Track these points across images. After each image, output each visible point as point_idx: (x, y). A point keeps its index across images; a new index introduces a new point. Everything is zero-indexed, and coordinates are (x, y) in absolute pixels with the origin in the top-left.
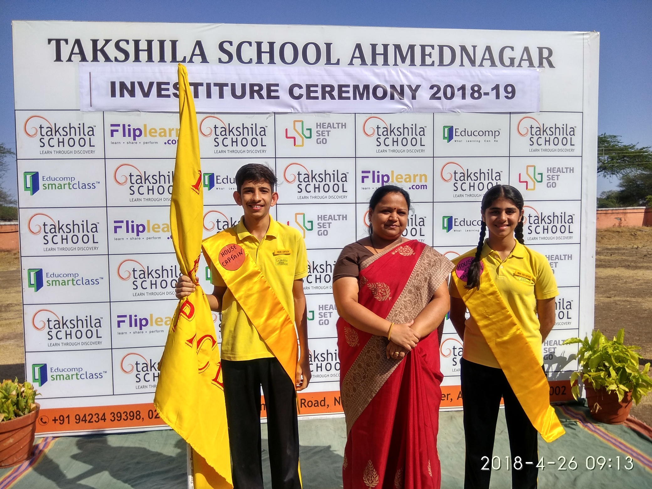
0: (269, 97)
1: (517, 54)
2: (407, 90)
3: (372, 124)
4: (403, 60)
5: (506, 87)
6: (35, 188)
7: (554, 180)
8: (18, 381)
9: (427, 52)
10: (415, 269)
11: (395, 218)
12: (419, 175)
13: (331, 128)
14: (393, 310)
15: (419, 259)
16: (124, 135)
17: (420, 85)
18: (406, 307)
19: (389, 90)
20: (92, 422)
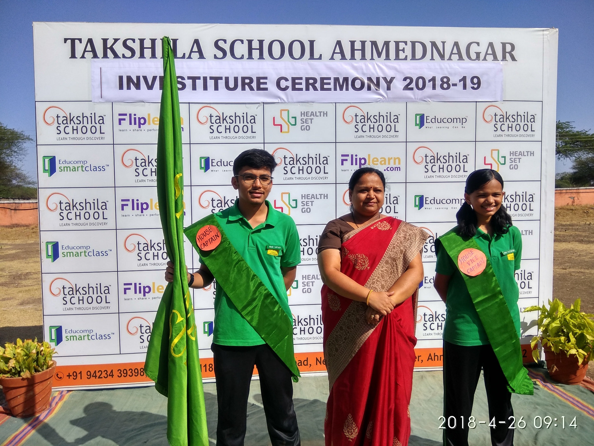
0: (259, 89)
1: (483, 49)
2: (382, 82)
3: (351, 112)
4: (379, 55)
5: (472, 79)
6: (52, 170)
7: (516, 162)
8: (37, 340)
9: (401, 48)
10: (391, 242)
11: (372, 196)
12: (393, 158)
13: (314, 116)
14: (371, 278)
15: (396, 233)
16: (131, 124)
17: (395, 77)
18: (382, 277)
19: (366, 82)
20: (102, 378)
